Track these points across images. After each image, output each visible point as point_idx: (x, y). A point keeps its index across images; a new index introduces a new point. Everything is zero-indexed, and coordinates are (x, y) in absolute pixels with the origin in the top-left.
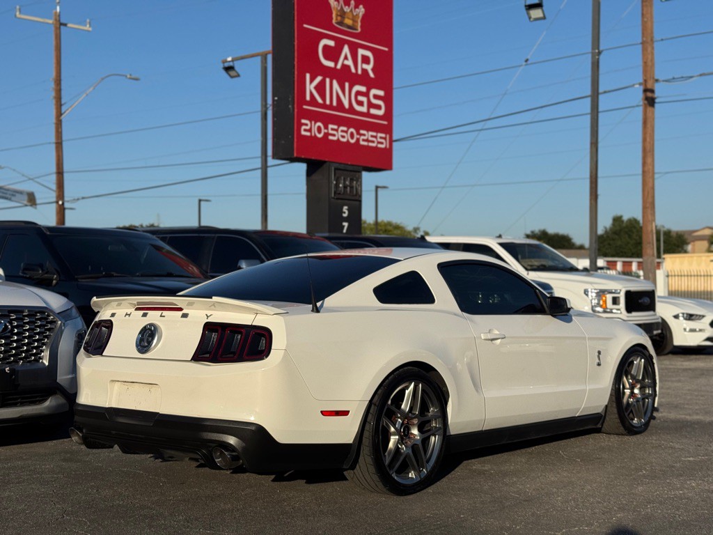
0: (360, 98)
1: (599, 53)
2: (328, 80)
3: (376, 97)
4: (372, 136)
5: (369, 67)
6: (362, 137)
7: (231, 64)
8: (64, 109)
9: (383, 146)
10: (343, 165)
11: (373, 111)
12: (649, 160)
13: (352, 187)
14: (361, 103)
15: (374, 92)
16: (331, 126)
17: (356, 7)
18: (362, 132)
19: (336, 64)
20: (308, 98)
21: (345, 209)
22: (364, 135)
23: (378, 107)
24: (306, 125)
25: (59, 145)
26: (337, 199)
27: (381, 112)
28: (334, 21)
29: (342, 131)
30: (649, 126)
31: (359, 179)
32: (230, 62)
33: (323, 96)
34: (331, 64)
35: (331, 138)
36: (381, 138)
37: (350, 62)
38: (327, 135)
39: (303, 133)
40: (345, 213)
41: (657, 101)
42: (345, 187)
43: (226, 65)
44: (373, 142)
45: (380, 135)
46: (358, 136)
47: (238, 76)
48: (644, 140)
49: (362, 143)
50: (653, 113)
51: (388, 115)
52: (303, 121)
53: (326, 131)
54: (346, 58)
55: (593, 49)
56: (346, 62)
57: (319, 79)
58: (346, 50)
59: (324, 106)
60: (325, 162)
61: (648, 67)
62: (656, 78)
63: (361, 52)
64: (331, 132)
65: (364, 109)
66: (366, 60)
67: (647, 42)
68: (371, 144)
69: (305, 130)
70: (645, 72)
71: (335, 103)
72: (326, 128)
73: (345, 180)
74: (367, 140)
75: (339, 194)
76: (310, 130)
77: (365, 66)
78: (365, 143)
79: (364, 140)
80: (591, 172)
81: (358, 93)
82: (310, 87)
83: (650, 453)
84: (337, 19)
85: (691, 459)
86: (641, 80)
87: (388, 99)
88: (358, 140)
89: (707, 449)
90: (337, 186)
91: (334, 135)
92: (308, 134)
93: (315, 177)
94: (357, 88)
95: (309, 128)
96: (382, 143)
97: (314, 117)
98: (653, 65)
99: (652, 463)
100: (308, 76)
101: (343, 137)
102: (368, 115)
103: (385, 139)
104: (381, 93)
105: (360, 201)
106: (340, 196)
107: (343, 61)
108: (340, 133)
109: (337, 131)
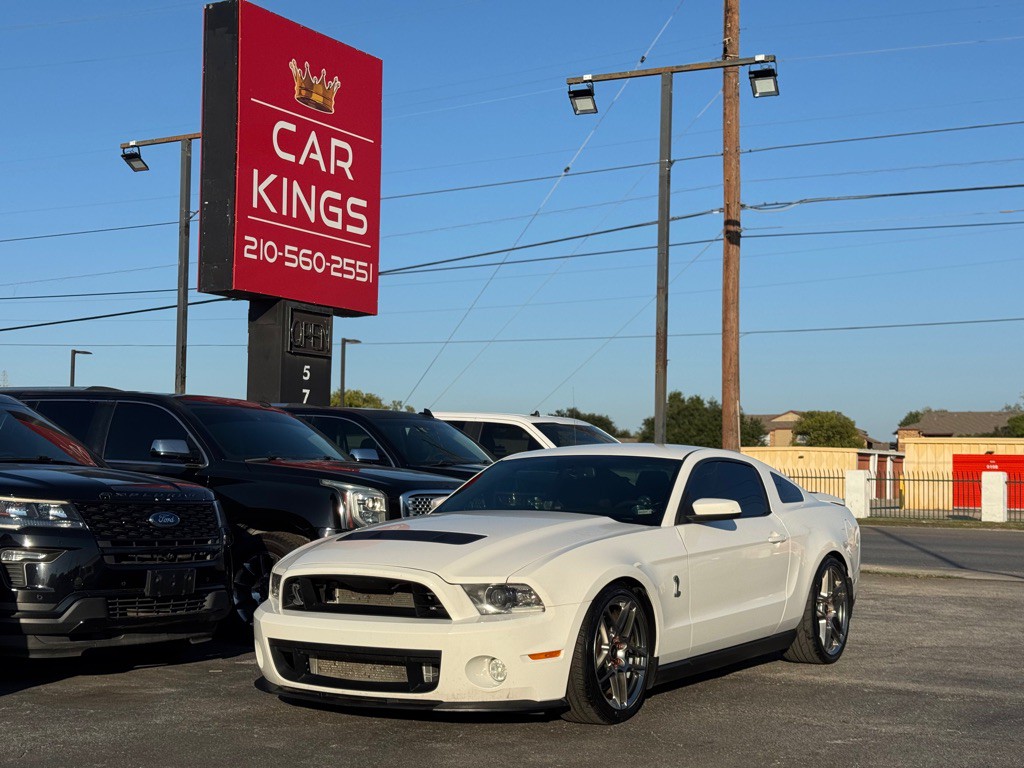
0: (332, 209)
1: (671, 163)
2: (285, 180)
3: (355, 208)
4: (348, 265)
5: (346, 166)
6: (334, 266)
7: (136, 150)
9: (364, 280)
10: (304, 305)
11: (350, 229)
12: (732, 315)
13: (317, 338)
14: (333, 217)
15: (352, 201)
16: (287, 247)
17: (329, 78)
18: (333, 257)
19: (298, 159)
20: (255, 205)
21: (306, 369)
22: (337, 262)
23: (359, 224)
24: (252, 244)
26: (295, 354)
27: (362, 231)
28: (296, 96)
29: (305, 255)
30: (732, 268)
31: (329, 326)
32: (132, 146)
33: (278, 201)
34: (291, 158)
35: (287, 264)
36: (361, 267)
37: (318, 157)
38: (282, 259)
39: (247, 255)
40: (306, 375)
41: (742, 234)
42: (307, 337)
43: (127, 151)
44: (350, 273)
45: (359, 263)
46: (328, 264)
47: (147, 168)
48: (726, 288)
49: (333, 273)
50: (738, 252)
51: (373, 236)
52: (247, 238)
53: (281, 254)
54: (313, 150)
55: (661, 158)
56: (312, 156)
57: (272, 177)
58: (313, 138)
59: (278, 217)
60: (278, 299)
61: (731, 187)
62: (742, 203)
63: (335, 142)
64: (287, 255)
65: (338, 225)
66: (341, 154)
67: (730, 154)
68: (346, 276)
69: (249, 251)
70: (727, 193)
71: (294, 215)
72: (281, 249)
73: (307, 327)
74: (341, 270)
75: (299, 347)
76: (256, 252)
77: (340, 163)
78: (339, 275)
79: (336, 270)
80: (658, 328)
81: (330, 202)
82: (259, 189)
83: (780, 733)
84: (300, 93)
85: (839, 742)
86: (722, 206)
87: (373, 213)
88: (328, 269)
89: (857, 728)
90: (294, 334)
91: (293, 261)
92: (255, 257)
93: (260, 321)
94: (328, 194)
95: (254, 248)
96: (363, 276)
97: (264, 233)
98: (738, 185)
99: (785, 748)
100: (256, 173)
101: (306, 263)
102: (343, 233)
103: (367, 269)
104: (363, 203)
105: (330, 358)
106: (300, 350)
107: (309, 154)
108: (301, 259)
109: (297, 254)
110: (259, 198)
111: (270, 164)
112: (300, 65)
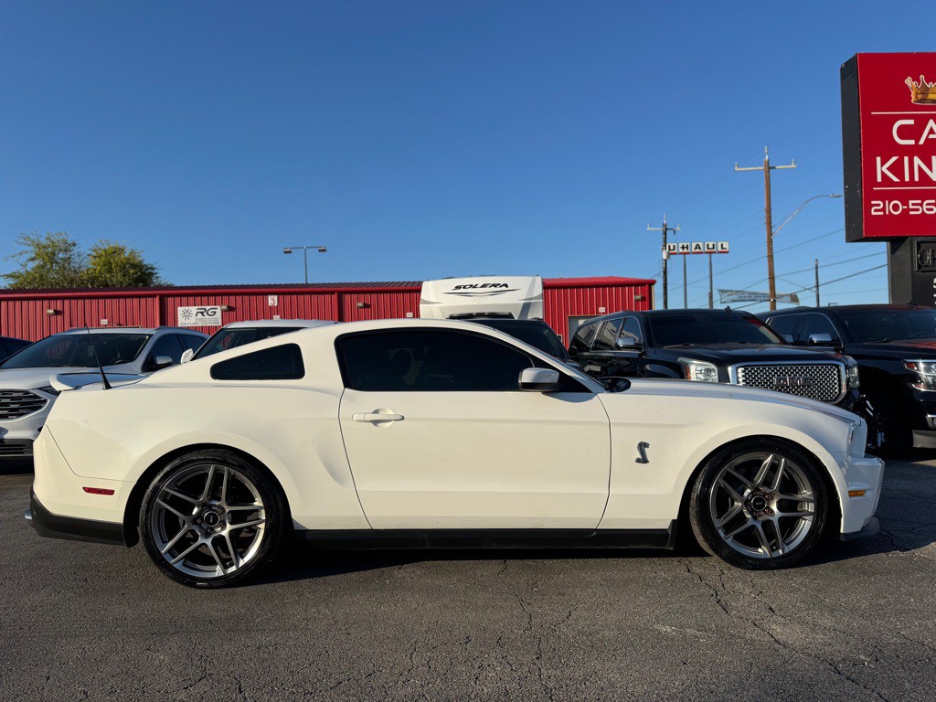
2: (906, 159)
8: (773, 230)
10: (930, 238)
16: (911, 202)
19: (917, 142)
20: (879, 179)
24: (878, 205)
25: (771, 257)
26: (924, 272)
28: (912, 101)
29: (929, 204)
33: (900, 174)
34: (912, 142)
35: (912, 213)
38: (906, 212)
39: (873, 213)
42: (934, 259)
52: (873, 202)
53: (905, 207)
57: (894, 159)
58: (931, 124)
59: (903, 183)
60: (907, 237)
64: (911, 207)
69: (877, 210)
71: (917, 179)
72: (906, 204)
73: (933, 252)
75: (927, 266)
76: (883, 210)
82: (882, 169)
84: (916, 97)
90: (922, 259)
91: (917, 210)
92: (881, 213)
93: (898, 253)
95: (880, 208)
97: (888, 196)
100: (878, 159)
101: (930, 210)
106: (930, 269)
107: (928, 135)
108: (925, 207)
109: (921, 205)
110: (883, 174)
111: (889, 149)
112: (916, 79)
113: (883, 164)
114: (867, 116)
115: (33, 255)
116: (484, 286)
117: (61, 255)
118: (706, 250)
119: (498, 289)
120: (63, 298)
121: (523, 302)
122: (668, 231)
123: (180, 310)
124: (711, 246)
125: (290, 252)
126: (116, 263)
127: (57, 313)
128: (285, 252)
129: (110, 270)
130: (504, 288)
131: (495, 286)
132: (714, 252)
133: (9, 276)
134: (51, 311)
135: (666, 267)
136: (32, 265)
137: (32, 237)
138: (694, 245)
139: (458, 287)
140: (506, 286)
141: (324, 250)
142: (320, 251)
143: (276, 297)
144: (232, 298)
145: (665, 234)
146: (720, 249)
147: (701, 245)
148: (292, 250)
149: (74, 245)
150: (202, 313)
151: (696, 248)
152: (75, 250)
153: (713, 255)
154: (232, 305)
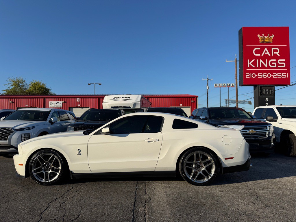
2: (257, 60)
3: (281, 62)
4: (279, 75)
5: (277, 53)
9: (285, 77)
10: (265, 85)
11: (279, 66)
13: (269, 92)
14: (273, 65)
15: (279, 60)
16: (259, 74)
17: (271, 35)
18: (274, 74)
19: (261, 55)
20: (249, 67)
21: (266, 99)
23: (282, 65)
24: (248, 75)
26: (263, 96)
27: (284, 66)
31: (273, 89)
33: (255, 65)
34: (259, 55)
35: (259, 77)
37: (268, 53)
38: (257, 77)
39: (246, 77)
40: (267, 100)
42: (266, 92)
45: (283, 74)
46: (272, 75)
49: (274, 77)
52: (246, 74)
53: (257, 75)
58: (266, 49)
59: (256, 68)
60: (257, 85)
63: (273, 49)
64: (259, 75)
65: (275, 66)
66: (276, 51)
71: (261, 67)
73: (266, 90)
74: (277, 76)
75: (263, 94)
76: (250, 76)
77: (275, 53)
79: (274, 76)
81: (272, 62)
82: (249, 63)
84: (261, 41)
87: (287, 62)
88: (272, 77)
90: (262, 92)
92: (249, 77)
94: (272, 60)
97: (251, 72)
100: (248, 60)
101: (265, 76)
102: (277, 68)
103: (286, 75)
104: (284, 60)
105: (274, 96)
107: (265, 53)
108: (263, 75)
109: (262, 75)
110: (250, 65)
111: (252, 57)
112: (261, 35)
113: (249, 62)
114: (245, 47)
115: (12, 84)
116: (123, 98)
117: (21, 85)
118: (227, 86)
119: (127, 99)
120: (15, 98)
121: (133, 103)
122: (209, 80)
123: (50, 102)
124: (229, 85)
125: (90, 85)
126: (37, 87)
127: (12, 102)
128: (89, 85)
129: (35, 89)
130: (128, 99)
131: (126, 98)
132: (230, 87)
133: (4, 91)
134: (11, 102)
135: (208, 92)
136: (11, 87)
137: (12, 79)
138: (223, 84)
139: (115, 98)
140: (129, 98)
141: (101, 84)
142: (99, 84)
143: (79, 99)
144: (66, 99)
145: (208, 81)
146: (231, 86)
147: (226, 84)
148: (91, 84)
149: (25, 81)
150: (56, 103)
151: (224, 85)
152: (25, 83)
153: (229, 88)
154: (66, 101)
